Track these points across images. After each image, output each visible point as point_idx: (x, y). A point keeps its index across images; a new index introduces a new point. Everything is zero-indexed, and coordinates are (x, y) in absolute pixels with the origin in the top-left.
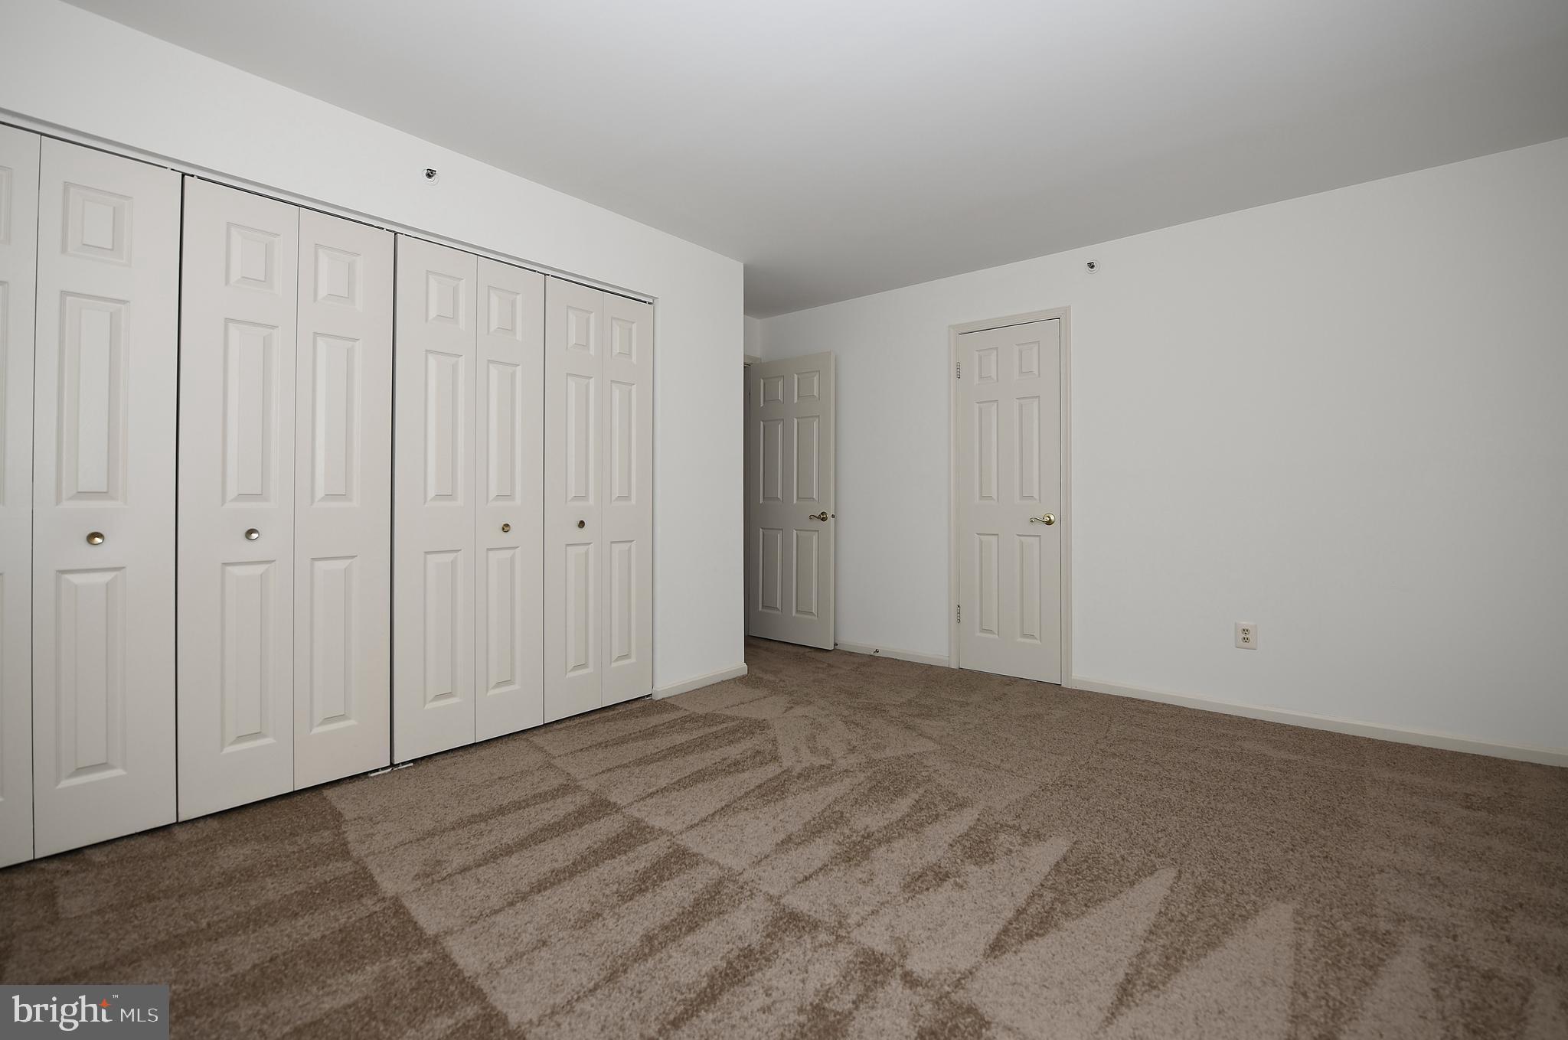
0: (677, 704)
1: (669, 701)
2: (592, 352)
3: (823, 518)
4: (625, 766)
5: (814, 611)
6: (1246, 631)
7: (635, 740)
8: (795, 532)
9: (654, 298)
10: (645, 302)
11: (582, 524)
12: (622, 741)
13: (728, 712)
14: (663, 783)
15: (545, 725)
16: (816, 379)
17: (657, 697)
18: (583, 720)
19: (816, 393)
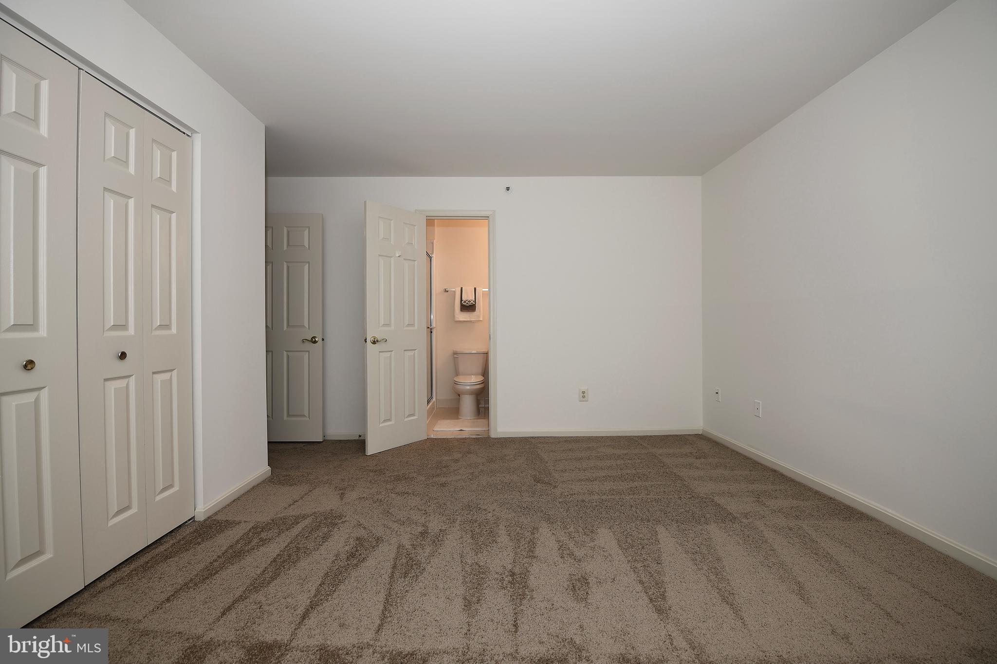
0: (230, 518)
1: (219, 518)
2: (132, 170)
3: (313, 341)
4: (242, 598)
5: (306, 414)
6: (584, 392)
7: (222, 567)
8: (285, 353)
9: (194, 131)
10: (184, 133)
11: (123, 356)
12: (210, 573)
13: (293, 512)
14: (304, 600)
15: (86, 588)
16: (306, 232)
17: (200, 518)
18: (132, 567)
19: (306, 245)
